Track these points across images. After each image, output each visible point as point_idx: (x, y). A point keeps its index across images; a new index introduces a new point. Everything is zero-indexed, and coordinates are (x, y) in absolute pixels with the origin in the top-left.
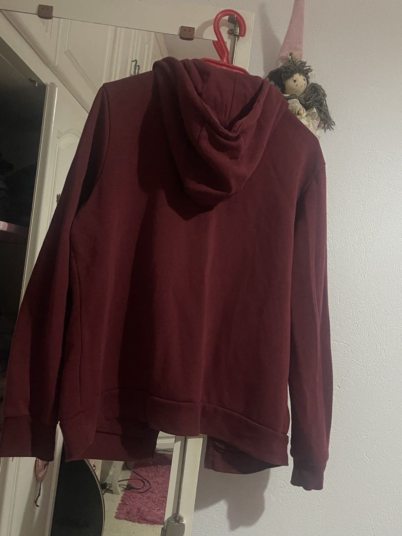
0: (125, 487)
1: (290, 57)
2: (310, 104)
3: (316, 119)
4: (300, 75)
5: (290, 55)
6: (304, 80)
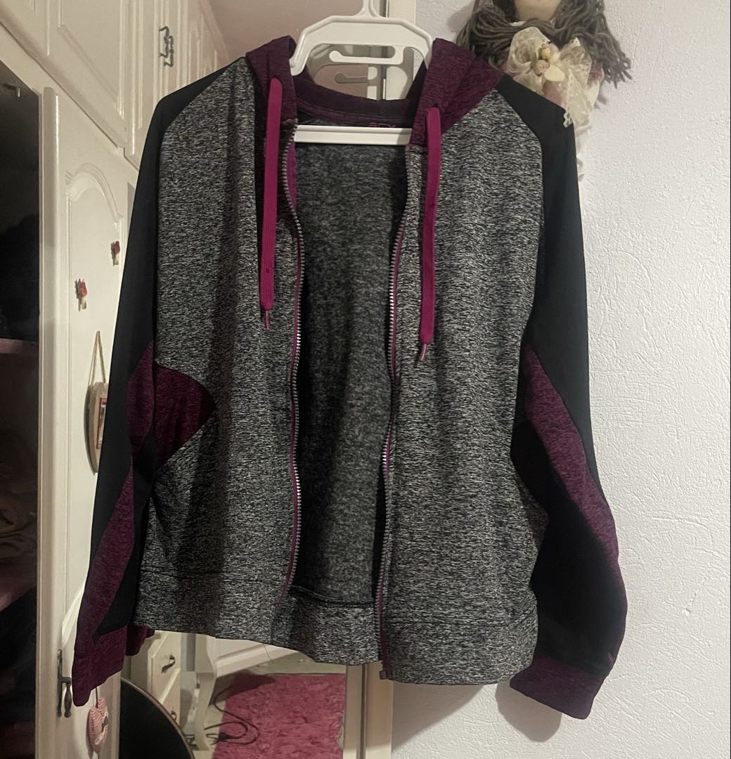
0: (216, 736)
2: (566, 31)
3: (583, 63)
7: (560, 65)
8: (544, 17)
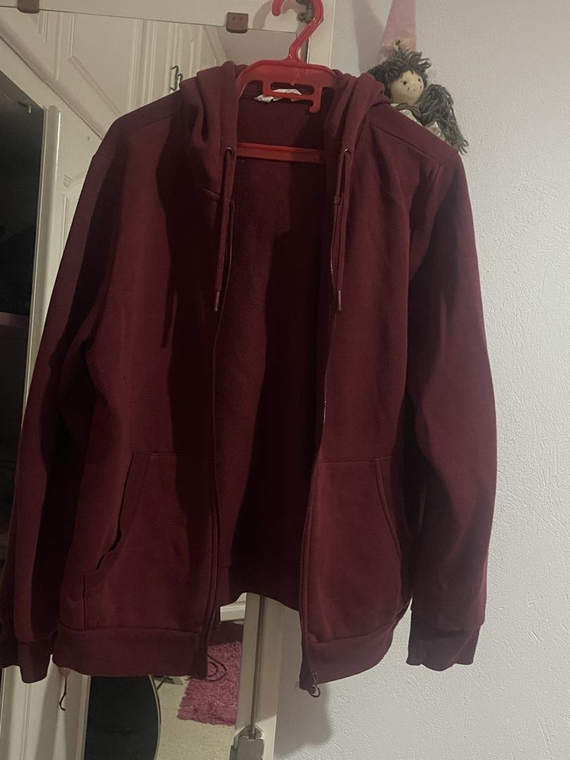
4: (413, 73)
5: (396, 45)
6: (419, 80)
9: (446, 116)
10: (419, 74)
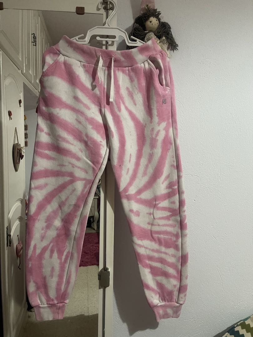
1: (147, 7)
2: (161, 35)
3: (166, 44)
4: (154, 18)
5: (147, 6)
6: (157, 20)
7: (159, 44)
8: (154, 30)
9: (168, 34)
10: (156, 18)
